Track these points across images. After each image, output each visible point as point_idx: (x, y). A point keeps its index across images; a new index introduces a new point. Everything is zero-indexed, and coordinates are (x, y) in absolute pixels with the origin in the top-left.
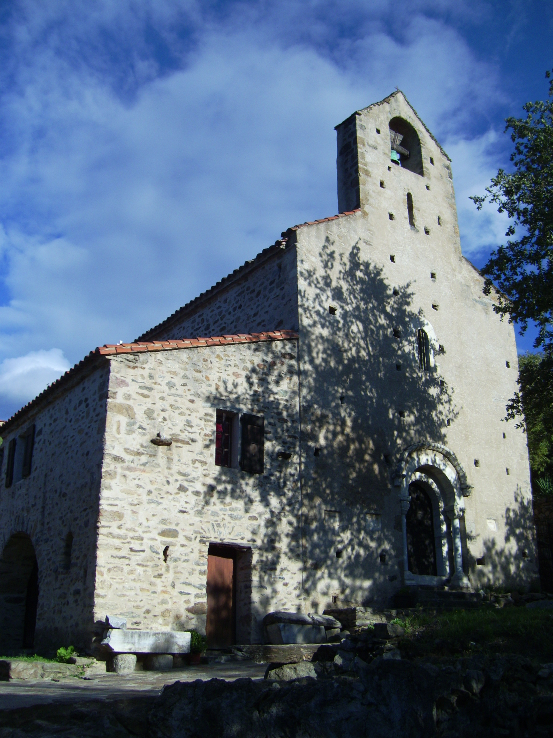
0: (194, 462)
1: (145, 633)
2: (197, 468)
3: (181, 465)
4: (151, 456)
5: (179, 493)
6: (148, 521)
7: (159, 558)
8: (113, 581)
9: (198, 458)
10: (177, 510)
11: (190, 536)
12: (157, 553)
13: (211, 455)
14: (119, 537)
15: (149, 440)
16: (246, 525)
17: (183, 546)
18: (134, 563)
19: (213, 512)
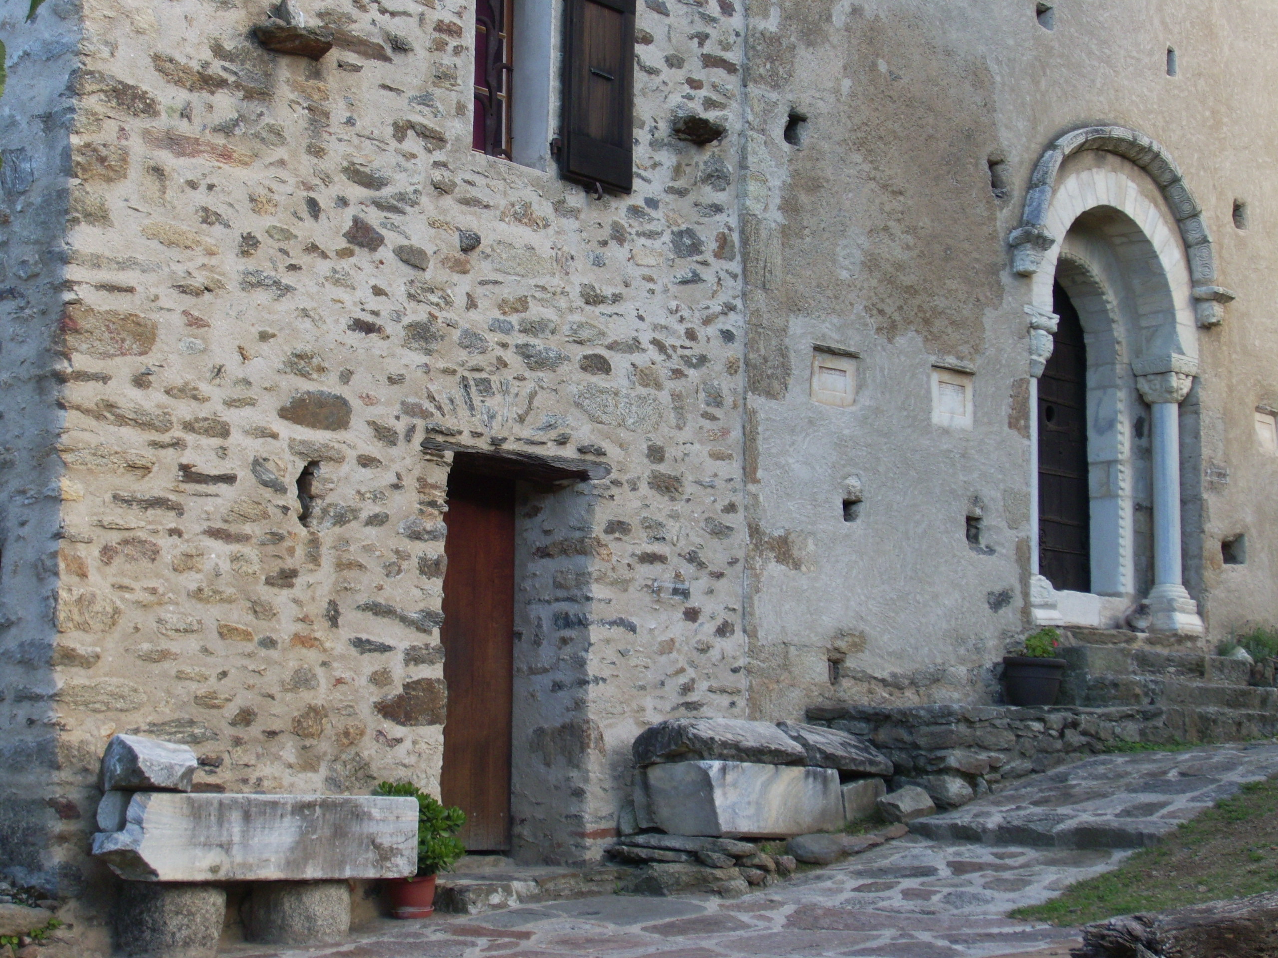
0: (401, 130)
1: (266, 804)
2: (414, 156)
3: (356, 140)
4: (249, 95)
5: (351, 254)
6: (244, 358)
7: (285, 509)
8: (123, 599)
9: (416, 118)
10: (344, 322)
11: (391, 422)
12: (278, 488)
13: (461, 109)
14: (142, 423)
15: (243, 30)
16: (574, 389)
17: (366, 461)
18: (198, 529)
19: (466, 333)
